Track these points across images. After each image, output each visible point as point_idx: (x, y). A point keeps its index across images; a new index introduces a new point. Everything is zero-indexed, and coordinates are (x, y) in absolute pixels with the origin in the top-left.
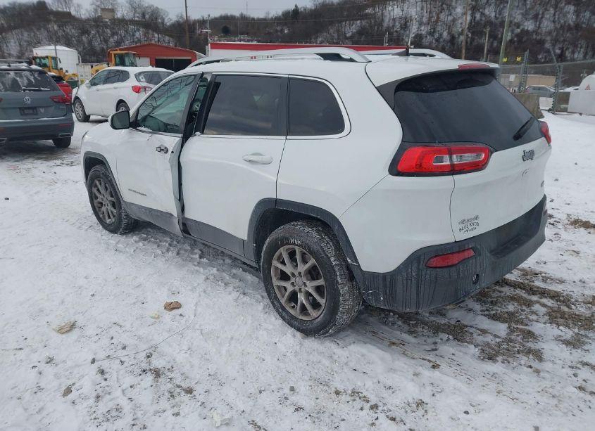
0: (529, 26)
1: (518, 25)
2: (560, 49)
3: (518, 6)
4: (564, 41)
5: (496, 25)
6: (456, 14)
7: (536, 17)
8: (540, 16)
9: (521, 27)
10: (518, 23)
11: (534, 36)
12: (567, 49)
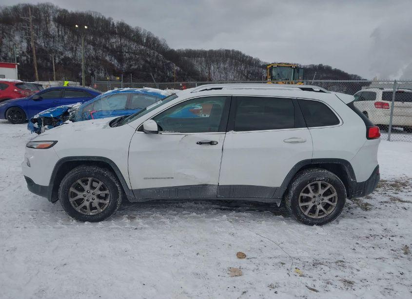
0: (69, 55)
1: (62, 53)
2: (90, 70)
3: (59, 41)
4: (92, 65)
5: (46, 52)
6: (16, 41)
7: (72, 49)
8: (74, 49)
9: (64, 55)
10: (61, 52)
11: (74, 61)
12: (95, 70)
